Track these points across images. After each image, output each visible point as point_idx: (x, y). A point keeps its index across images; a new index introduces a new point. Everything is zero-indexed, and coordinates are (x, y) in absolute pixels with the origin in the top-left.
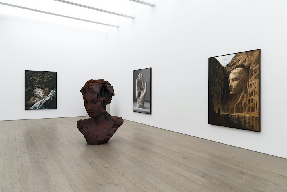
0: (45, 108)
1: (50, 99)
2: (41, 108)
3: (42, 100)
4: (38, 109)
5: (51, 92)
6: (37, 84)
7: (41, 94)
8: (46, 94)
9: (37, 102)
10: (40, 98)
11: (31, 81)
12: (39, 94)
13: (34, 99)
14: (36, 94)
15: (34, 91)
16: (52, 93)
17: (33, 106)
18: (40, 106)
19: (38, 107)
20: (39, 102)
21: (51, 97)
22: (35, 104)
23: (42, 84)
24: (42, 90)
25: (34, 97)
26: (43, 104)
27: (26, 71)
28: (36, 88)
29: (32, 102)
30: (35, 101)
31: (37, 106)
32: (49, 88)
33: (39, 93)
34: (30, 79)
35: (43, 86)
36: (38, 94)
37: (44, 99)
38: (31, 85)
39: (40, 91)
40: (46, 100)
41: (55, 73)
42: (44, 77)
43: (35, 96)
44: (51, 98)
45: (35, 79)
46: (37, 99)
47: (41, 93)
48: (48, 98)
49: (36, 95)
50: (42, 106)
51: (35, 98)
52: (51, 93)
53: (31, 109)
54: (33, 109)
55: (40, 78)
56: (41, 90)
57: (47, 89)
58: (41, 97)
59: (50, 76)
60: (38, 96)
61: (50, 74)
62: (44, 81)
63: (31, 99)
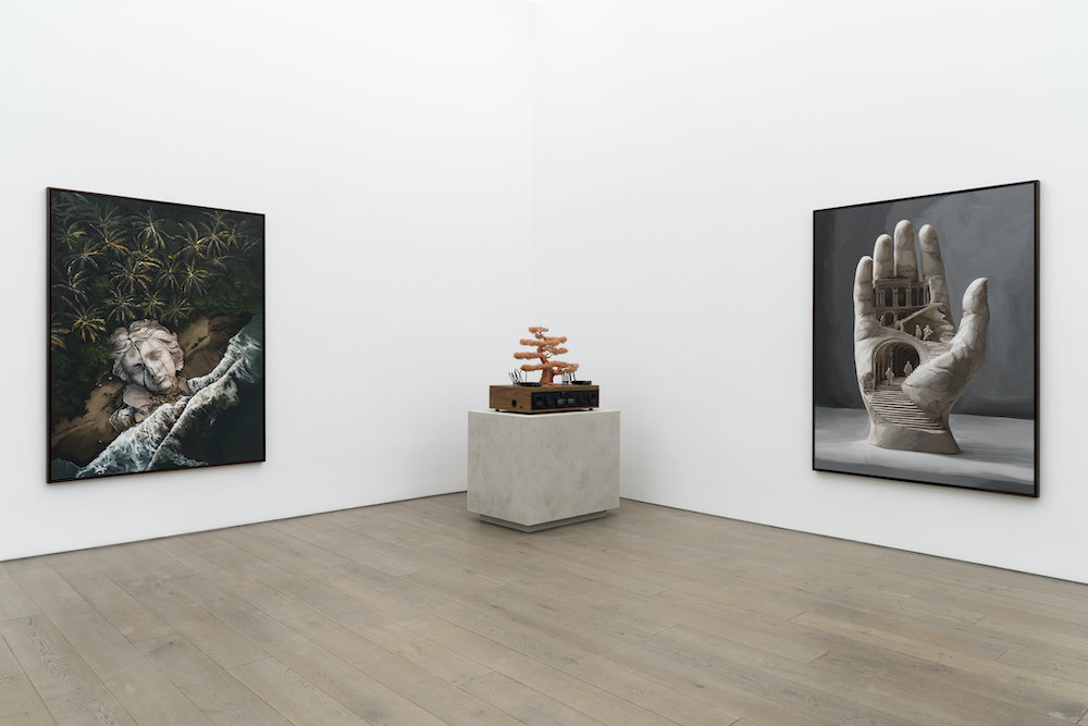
0: (190, 463)
1: (223, 399)
2: (164, 466)
3: (167, 407)
4: (140, 468)
5: (230, 348)
6: (139, 291)
7: (165, 366)
8: (196, 362)
9: (133, 422)
10: (157, 394)
11: (91, 272)
12: (150, 364)
13: (116, 403)
14: (131, 361)
15: (114, 347)
16: (236, 356)
17: (106, 453)
18: (155, 452)
19: (144, 458)
20: (150, 423)
21: (226, 385)
22: (124, 439)
23: (169, 293)
24: (172, 338)
25: (111, 390)
26: (176, 436)
27: (53, 195)
28: (126, 324)
29: (102, 426)
30: (123, 414)
31: (136, 449)
32: (216, 321)
33: (153, 356)
34: (85, 256)
35: (178, 310)
36: (142, 366)
37: (180, 403)
38: (94, 300)
39: (156, 345)
40: (194, 403)
41: (255, 224)
42: (183, 244)
43: (123, 377)
44: (232, 391)
45: (122, 260)
46: (133, 399)
47: (166, 357)
48: (208, 390)
49: (130, 375)
50: (169, 446)
51: (120, 393)
52: (228, 357)
53: (93, 476)
54: (111, 473)
55: (159, 254)
56: (161, 334)
57: (202, 331)
58: (167, 384)
59: (225, 240)
60: (140, 378)
61: (222, 228)
62: (180, 276)
63: (97, 402)
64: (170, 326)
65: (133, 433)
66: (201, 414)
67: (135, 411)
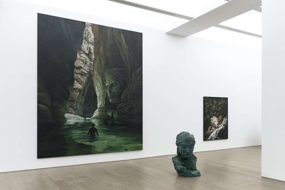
0: (219, 138)
1: (222, 129)
2: (216, 139)
3: (216, 129)
4: (214, 139)
5: (224, 120)
6: (213, 112)
7: (216, 123)
8: (220, 122)
10: (216, 128)
11: (208, 109)
12: (215, 123)
13: (211, 129)
14: (213, 122)
15: (211, 120)
16: (224, 121)
17: (210, 137)
19: (214, 137)
20: (215, 132)
21: (223, 126)
22: (212, 134)
23: (217, 112)
25: (210, 127)
26: (217, 134)
27: (204, 98)
28: (212, 117)
29: (209, 132)
30: (212, 130)
32: (222, 116)
33: (215, 121)
34: (208, 106)
35: (218, 114)
36: (214, 123)
37: (218, 129)
38: (209, 113)
39: (215, 120)
40: (220, 129)
41: (226, 99)
42: (218, 103)
43: (212, 125)
44: (224, 127)
45: (212, 107)
46: (213, 128)
47: (216, 122)
48: (221, 127)
50: (217, 136)
51: (211, 127)
52: (223, 121)
53: (209, 140)
54: (211, 140)
55: (216, 105)
56: (216, 118)
57: (220, 117)
58: (216, 126)
59: (223, 102)
60: (214, 125)
61: (223, 101)
62: (218, 109)
63: (209, 129)
66: (220, 131)
67: (213, 130)
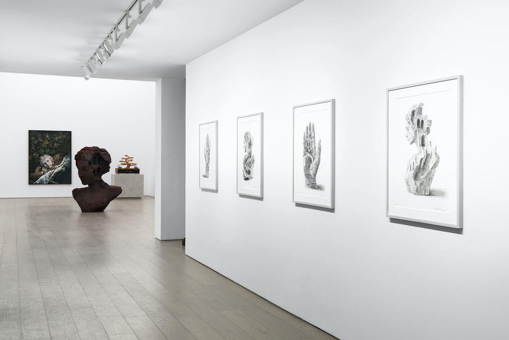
0: (55, 183)
1: (62, 170)
2: (50, 183)
3: (50, 171)
4: (45, 183)
5: (64, 159)
6: (45, 149)
7: (50, 163)
8: (57, 162)
9: (44, 174)
10: (49, 169)
11: (36, 145)
12: (47, 163)
13: (41, 170)
14: (44, 162)
15: (40, 159)
16: (65, 161)
17: (39, 180)
18: (48, 180)
19: (46, 181)
20: (47, 174)
21: (63, 167)
22: (42, 177)
23: (51, 149)
24: (52, 158)
25: (40, 168)
26: (52, 177)
27: (30, 131)
28: (43, 155)
29: (38, 174)
30: (42, 172)
31: (45, 179)
32: (61, 154)
33: (48, 161)
34: (35, 142)
35: (53, 152)
37: (53, 171)
38: (37, 150)
39: (48, 159)
40: (56, 171)
41: (70, 133)
42: (54, 139)
44: (64, 168)
45: (42, 142)
46: (44, 169)
47: (50, 161)
48: (59, 168)
49: (43, 165)
50: (51, 179)
52: (63, 161)
53: (36, 184)
54: (40, 184)
55: (49, 141)
56: (49, 157)
57: (58, 156)
58: (50, 167)
59: (62, 137)
60: (45, 165)
61: (62, 135)
62: (53, 145)
63: (37, 170)
64: (51, 155)
65: (44, 176)
66: (57, 173)
67: (44, 172)
